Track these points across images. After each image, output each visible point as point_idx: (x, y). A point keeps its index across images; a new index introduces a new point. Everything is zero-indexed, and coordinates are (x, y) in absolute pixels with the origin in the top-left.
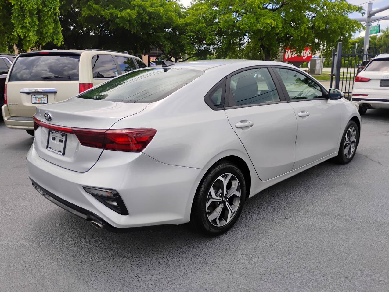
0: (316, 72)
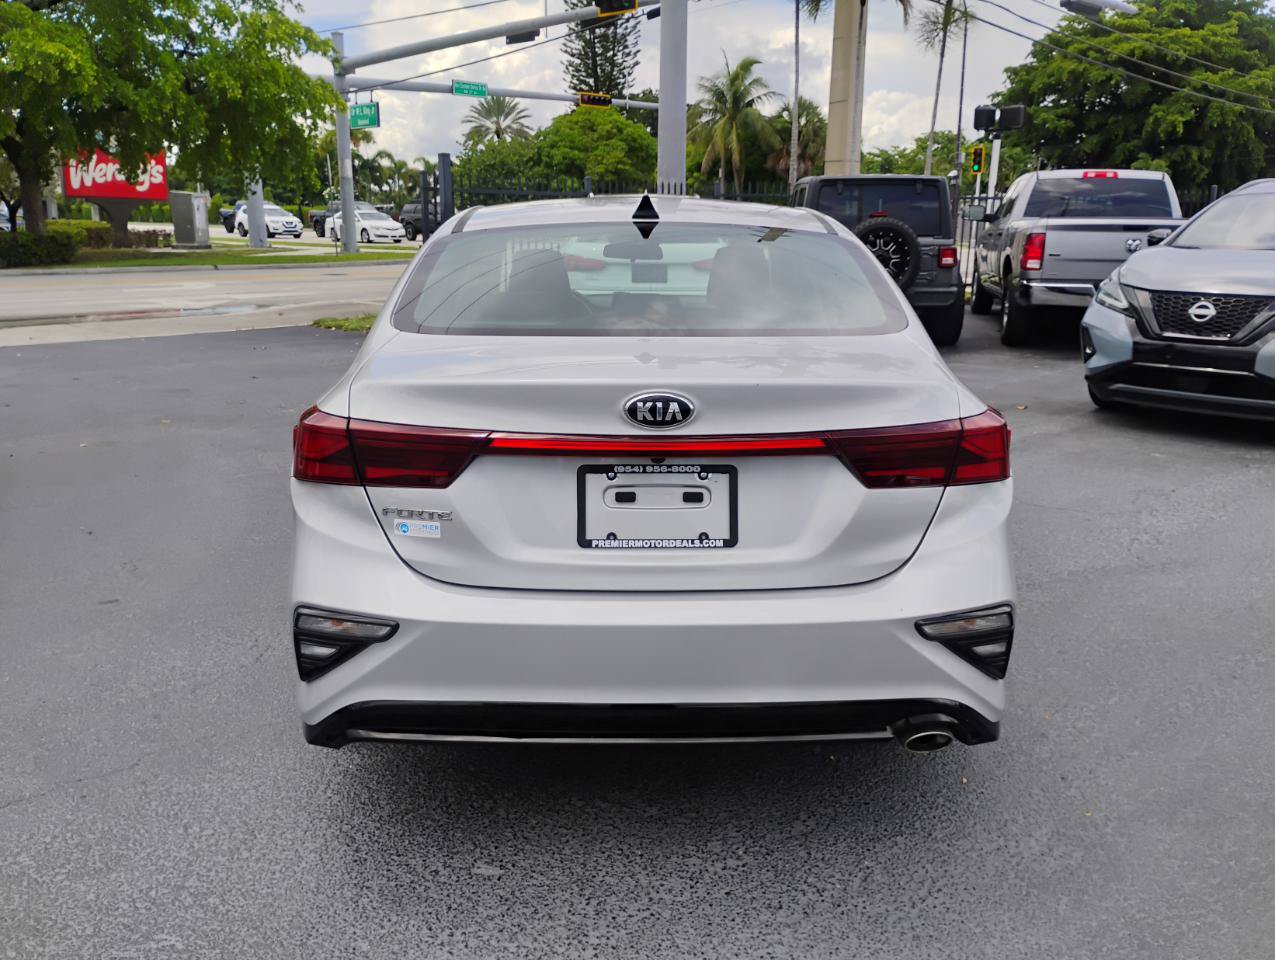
0: (197, 239)
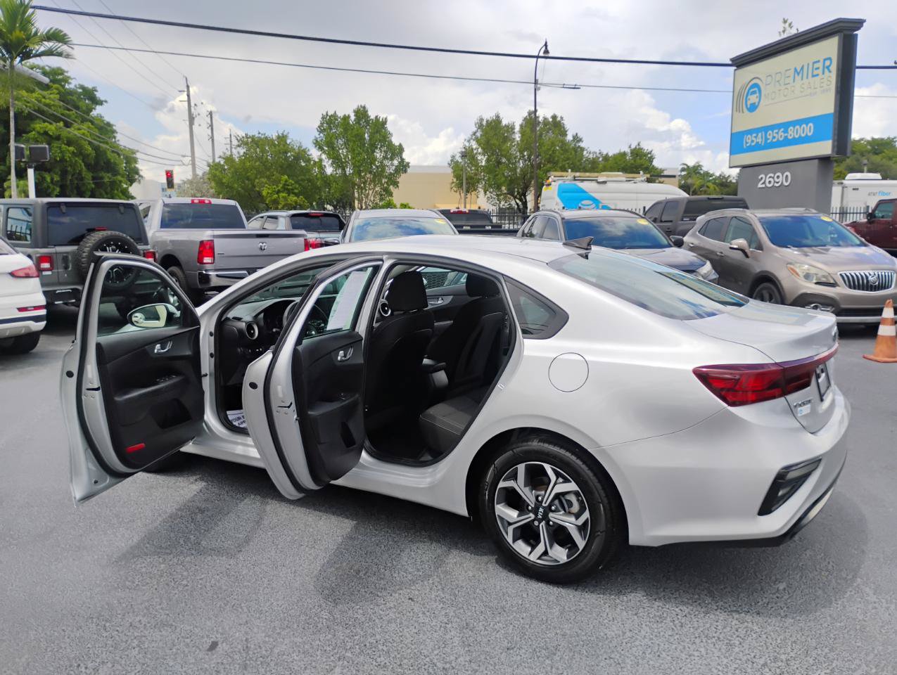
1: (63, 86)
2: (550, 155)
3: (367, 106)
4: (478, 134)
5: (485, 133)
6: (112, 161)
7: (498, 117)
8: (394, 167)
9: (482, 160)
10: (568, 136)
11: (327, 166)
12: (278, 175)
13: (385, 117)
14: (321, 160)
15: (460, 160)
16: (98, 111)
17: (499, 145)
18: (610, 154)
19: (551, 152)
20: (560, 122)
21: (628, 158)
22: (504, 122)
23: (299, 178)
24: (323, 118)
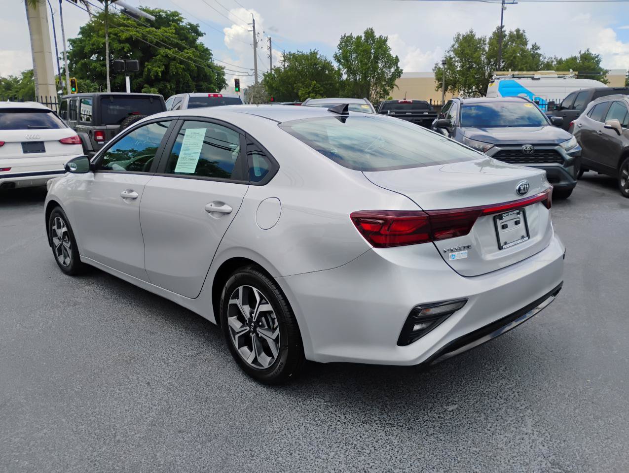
1: (178, 24)
2: (512, 60)
3: (374, 29)
4: (456, 46)
5: (461, 45)
6: (208, 74)
7: (471, 32)
8: (391, 74)
9: (458, 66)
10: (528, 45)
11: (343, 73)
12: (310, 81)
13: (386, 36)
14: (339, 69)
15: (442, 67)
16: (200, 40)
17: (471, 54)
18: (564, 59)
19: (512, 58)
20: (522, 34)
21: (578, 61)
22: (477, 37)
23: (324, 83)
24: (342, 38)
